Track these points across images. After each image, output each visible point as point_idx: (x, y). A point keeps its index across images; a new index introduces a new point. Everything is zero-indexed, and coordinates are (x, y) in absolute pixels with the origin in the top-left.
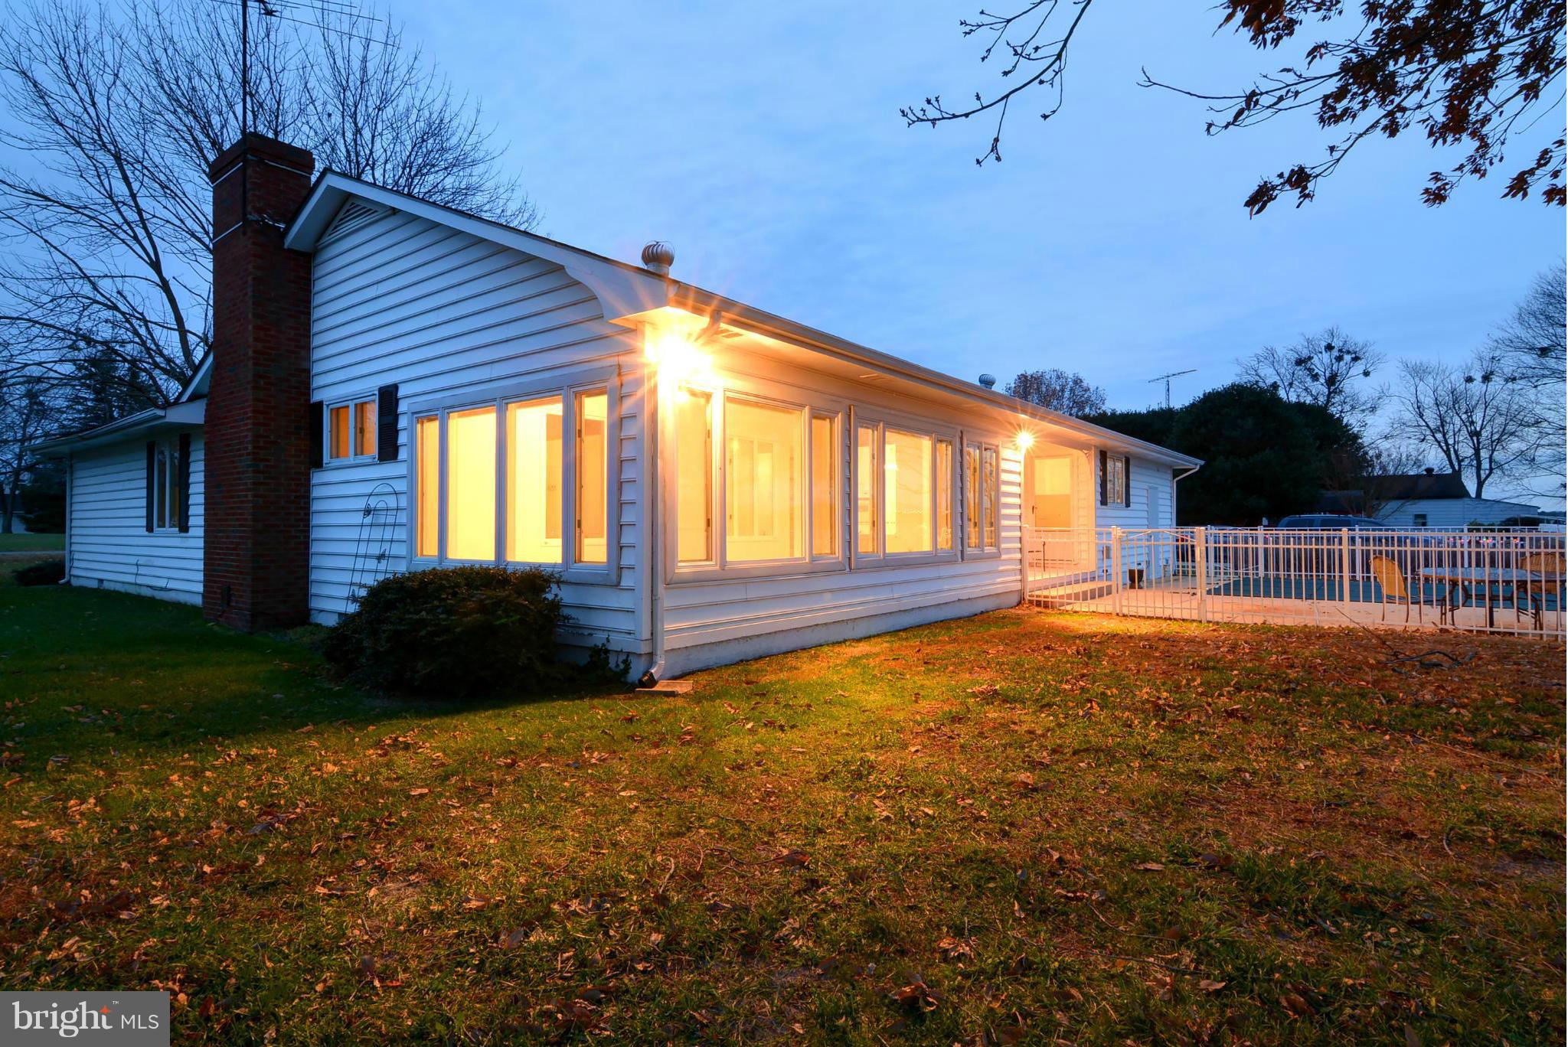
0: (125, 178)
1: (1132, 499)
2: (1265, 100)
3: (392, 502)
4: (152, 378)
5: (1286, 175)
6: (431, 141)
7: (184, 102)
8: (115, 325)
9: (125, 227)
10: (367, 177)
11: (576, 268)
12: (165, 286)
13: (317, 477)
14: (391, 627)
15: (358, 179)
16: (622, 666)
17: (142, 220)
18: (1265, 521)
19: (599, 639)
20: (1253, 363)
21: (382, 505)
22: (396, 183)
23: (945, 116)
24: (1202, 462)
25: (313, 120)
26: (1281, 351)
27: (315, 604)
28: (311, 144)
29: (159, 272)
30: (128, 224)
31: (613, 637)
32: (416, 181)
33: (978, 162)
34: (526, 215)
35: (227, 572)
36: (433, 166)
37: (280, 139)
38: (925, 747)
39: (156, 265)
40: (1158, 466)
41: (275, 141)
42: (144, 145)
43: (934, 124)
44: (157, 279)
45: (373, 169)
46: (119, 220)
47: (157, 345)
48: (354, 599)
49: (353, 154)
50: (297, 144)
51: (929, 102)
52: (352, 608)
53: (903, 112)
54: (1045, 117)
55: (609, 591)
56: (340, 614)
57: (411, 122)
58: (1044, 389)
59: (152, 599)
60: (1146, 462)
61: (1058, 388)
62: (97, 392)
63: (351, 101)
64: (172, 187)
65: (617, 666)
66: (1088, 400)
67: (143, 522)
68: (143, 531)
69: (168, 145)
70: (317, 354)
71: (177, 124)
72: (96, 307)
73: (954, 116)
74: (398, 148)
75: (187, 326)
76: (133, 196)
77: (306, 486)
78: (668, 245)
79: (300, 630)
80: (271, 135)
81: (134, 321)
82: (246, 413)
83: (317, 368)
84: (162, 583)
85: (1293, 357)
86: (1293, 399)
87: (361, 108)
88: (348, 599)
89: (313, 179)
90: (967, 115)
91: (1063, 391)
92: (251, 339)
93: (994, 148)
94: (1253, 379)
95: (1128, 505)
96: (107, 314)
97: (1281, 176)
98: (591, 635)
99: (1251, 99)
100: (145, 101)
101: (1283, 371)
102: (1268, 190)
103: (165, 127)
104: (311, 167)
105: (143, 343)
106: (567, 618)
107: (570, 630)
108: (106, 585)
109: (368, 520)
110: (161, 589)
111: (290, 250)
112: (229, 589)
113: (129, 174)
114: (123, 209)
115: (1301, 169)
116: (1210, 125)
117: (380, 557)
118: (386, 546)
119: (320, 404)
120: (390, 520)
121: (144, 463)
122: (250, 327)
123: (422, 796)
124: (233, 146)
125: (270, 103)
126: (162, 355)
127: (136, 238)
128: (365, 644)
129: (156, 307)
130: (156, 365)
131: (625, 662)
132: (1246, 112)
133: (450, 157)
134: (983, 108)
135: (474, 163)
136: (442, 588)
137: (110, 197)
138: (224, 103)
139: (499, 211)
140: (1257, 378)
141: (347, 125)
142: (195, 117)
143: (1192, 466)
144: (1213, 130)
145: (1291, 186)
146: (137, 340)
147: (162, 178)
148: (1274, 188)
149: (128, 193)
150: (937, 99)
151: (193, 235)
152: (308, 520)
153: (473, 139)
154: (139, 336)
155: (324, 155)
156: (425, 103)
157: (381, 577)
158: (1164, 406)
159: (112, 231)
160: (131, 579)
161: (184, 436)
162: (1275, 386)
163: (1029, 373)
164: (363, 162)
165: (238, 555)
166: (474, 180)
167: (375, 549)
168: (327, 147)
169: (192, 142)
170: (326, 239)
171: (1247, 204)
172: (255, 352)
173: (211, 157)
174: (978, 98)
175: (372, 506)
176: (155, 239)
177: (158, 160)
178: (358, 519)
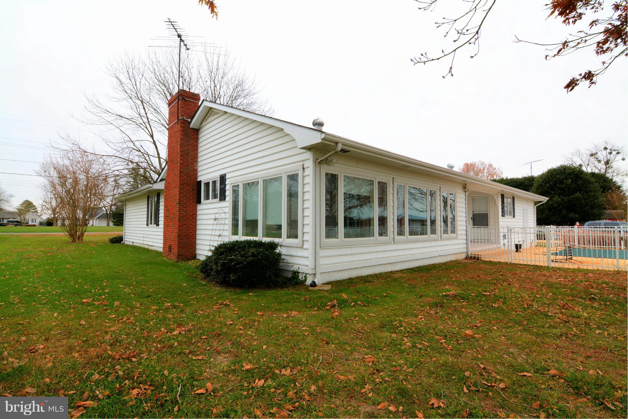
0: (144, 108)
1: (516, 214)
2: (571, 45)
3: (223, 216)
4: (150, 174)
5: (583, 75)
6: (239, 87)
7: (162, 82)
8: (139, 156)
9: (143, 124)
10: (218, 102)
11: (287, 129)
12: (154, 143)
13: (199, 207)
14: (221, 261)
15: (215, 102)
16: (304, 278)
17: (148, 121)
18: (578, 223)
19: (295, 268)
20: (570, 156)
21: (220, 217)
22: (228, 103)
23: (429, 60)
24: (548, 199)
25: (201, 84)
26: (583, 151)
27: (198, 252)
28: (200, 92)
29: (153, 139)
30: (144, 123)
31: (301, 267)
32: (234, 102)
33: (443, 77)
34: (272, 111)
35: (170, 240)
36: (240, 96)
37: (191, 91)
38: (424, 316)
39: (152, 136)
40: (527, 200)
41: (189, 92)
42: (150, 97)
43: (425, 63)
44: (152, 141)
45: (220, 98)
46: (142, 122)
47: (151, 163)
48: (210, 250)
49: (213, 94)
50: (196, 92)
51: (422, 55)
52: (210, 254)
53: (411, 60)
54: (472, 57)
55: (299, 250)
56: (206, 256)
57: (233, 81)
58: (476, 169)
59: (148, 249)
60: (522, 198)
61: (482, 168)
62: (134, 179)
63: (213, 76)
64: (157, 110)
65: (302, 278)
66: (495, 173)
67: (146, 223)
68: (146, 226)
69: (157, 96)
70: (199, 164)
71: (160, 89)
72: (134, 150)
73: (433, 60)
74: (228, 91)
75: (161, 156)
76: (146, 114)
77: (196, 210)
78: (321, 120)
79: (193, 261)
80: (188, 90)
81: (145, 155)
82: (177, 185)
83: (199, 169)
84: (151, 244)
85: (589, 153)
86: (589, 171)
87: (217, 78)
88: (208, 250)
89: (200, 103)
90: (438, 59)
91: (484, 169)
92: (179, 160)
93: (450, 71)
94: (571, 163)
95: (514, 217)
96: (137, 153)
97: (580, 75)
98: (292, 266)
99: (565, 44)
100: (151, 83)
101: (584, 159)
102: (575, 81)
103: (156, 90)
104: (199, 99)
105: (148, 162)
106: (283, 259)
107: (285, 264)
108: (135, 244)
109: (216, 222)
110: (151, 246)
111: (192, 128)
112: (171, 246)
113: (145, 106)
114: (143, 118)
115: (590, 72)
116: (547, 56)
117: (219, 236)
118: (221, 232)
119: (200, 182)
120: (223, 222)
121: (146, 203)
122: (179, 156)
123: (231, 324)
124: (176, 94)
125: (188, 79)
126: (153, 166)
127: (146, 128)
128: (213, 267)
129: (152, 150)
130: (151, 170)
131: (305, 277)
132: (563, 50)
133: (245, 92)
134: (445, 56)
135: (253, 94)
136: (239, 247)
137: (140, 115)
138: (174, 81)
139: (262, 110)
140: (573, 162)
141: (212, 84)
142: (165, 86)
143: (544, 200)
144: (548, 58)
145: (585, 79)
146: (146, 161)
147: (155, 107)
148: (577, 80)
149: (144, 113)
150: (426, 54)
151: (163, 125)
152: (196, 222)
153: (254, 85)
154: (146, 160)
155: (204, 95)
156: (237, 75)
157: (219, 243)
158: (530, 175)
159: (139, 125)
160: (142, 242)
161: (158, 194)
162: (581, 165)
163: (469, 163)
164: (217, 96)
165: (174, 234)
166: (253, 100)
167: (218, 233)
168: (205, 92)
169: (164, 95)
170: (203, 124)
171: (565, 87)
172: (180, 164)
173: (169, 98)
174: (443, 52)
175: (217, 217)
176: (152, 127)
177: (153, 101)
178: (212, 222)
